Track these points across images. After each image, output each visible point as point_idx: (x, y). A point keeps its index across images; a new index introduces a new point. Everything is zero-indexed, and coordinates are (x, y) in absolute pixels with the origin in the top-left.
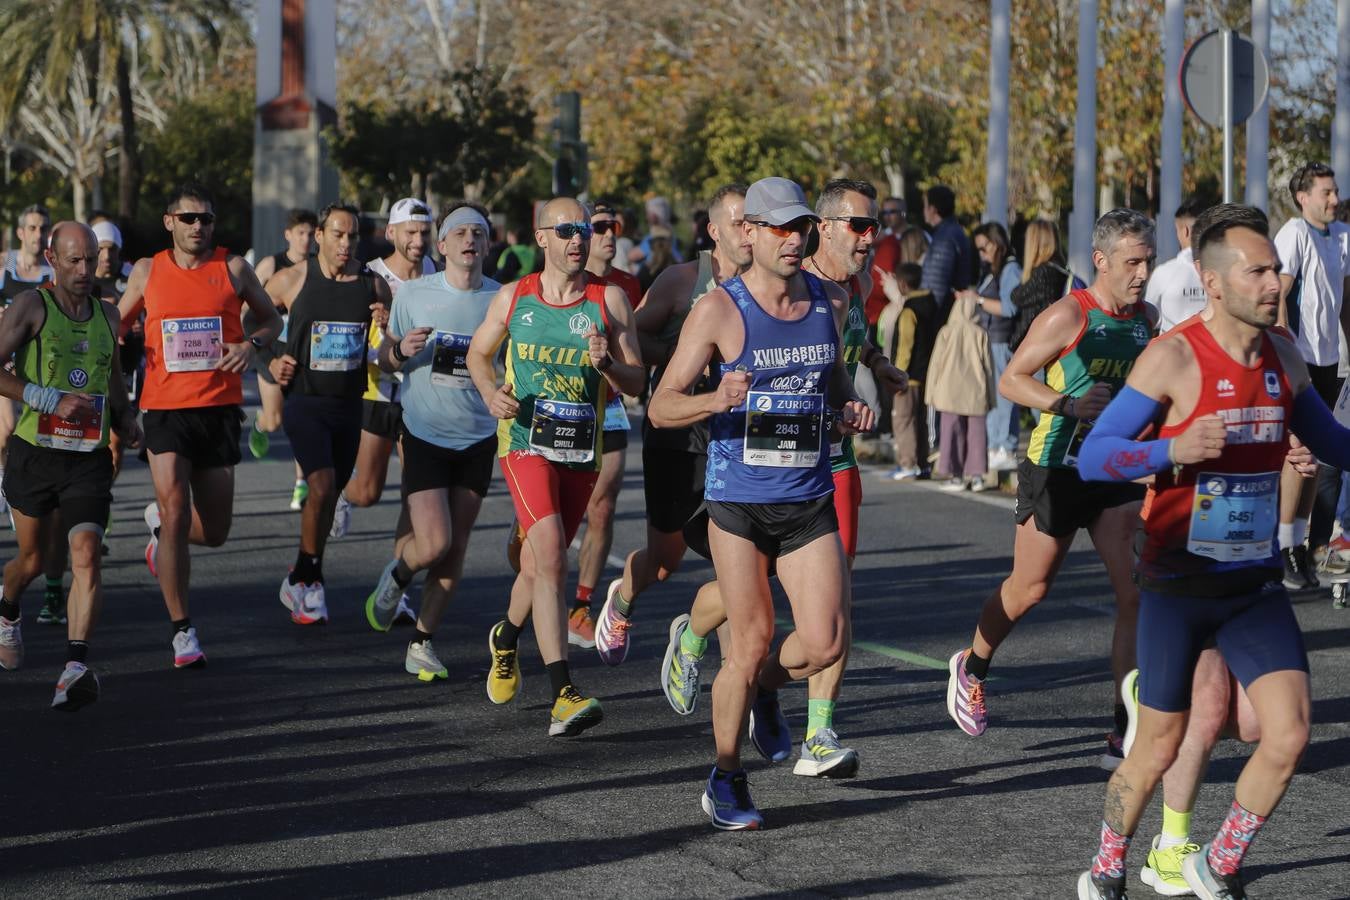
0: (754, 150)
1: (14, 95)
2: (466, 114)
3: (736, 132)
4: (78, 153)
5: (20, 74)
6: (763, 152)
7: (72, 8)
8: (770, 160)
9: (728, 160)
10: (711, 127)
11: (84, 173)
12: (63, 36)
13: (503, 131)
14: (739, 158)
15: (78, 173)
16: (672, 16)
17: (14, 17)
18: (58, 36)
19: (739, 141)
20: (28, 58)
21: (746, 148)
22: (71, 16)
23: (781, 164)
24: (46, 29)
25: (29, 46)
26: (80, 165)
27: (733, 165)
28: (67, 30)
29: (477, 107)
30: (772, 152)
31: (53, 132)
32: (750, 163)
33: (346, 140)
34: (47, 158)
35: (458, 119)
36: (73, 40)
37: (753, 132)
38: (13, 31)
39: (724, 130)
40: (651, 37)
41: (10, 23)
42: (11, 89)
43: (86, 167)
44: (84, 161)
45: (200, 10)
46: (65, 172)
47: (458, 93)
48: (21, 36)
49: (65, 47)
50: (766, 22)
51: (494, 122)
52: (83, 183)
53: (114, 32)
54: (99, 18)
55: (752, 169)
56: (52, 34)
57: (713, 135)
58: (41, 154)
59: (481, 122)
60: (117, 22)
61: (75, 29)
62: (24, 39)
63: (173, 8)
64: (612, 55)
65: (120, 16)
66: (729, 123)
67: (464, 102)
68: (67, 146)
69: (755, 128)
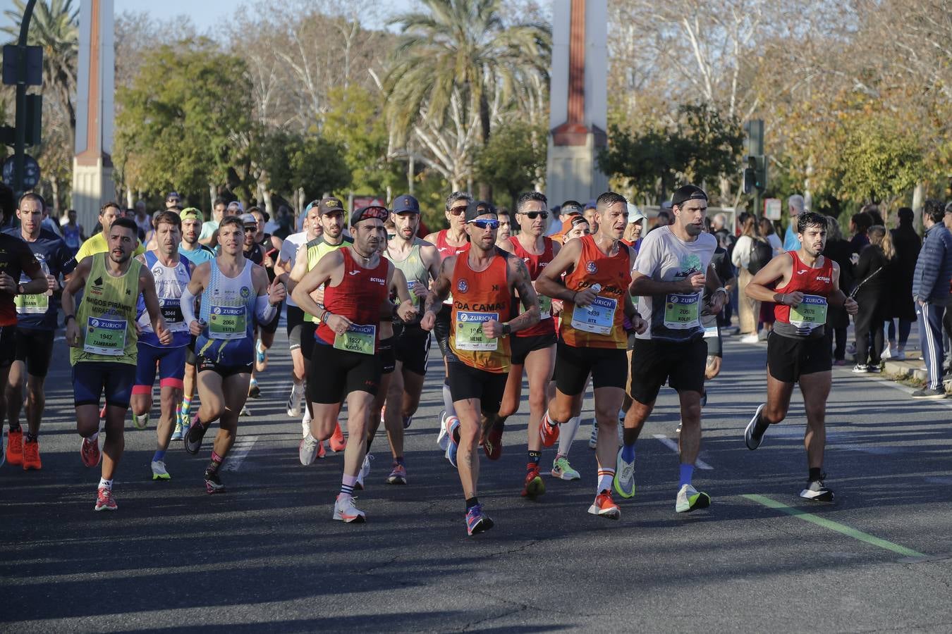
0: (895, 163)
1: (407, 120)
2: (696, 136)
3: (881, 150)
4: (455, 162)
5: (411, 106)
6: (902, 164)
7: (450, 60)
8: (906, 171)
9: (875, 170)
10: (863, 146)
11: (460, 176)
12: (443, 80)
13: (722, 147)
14: (884, 169)
15: (455, 177)
16: (869, 67)
17: (409, 67)
18: (439, 81)
19: (884, 156)
20: (418, 95)
21: (889, 163)
22: (449, 67)
23: (914, 173)
24: (430, 75)
25: (418, 87)
26: (457, 171)
27: (878, 174)
28: (446, 75)
29: (704, 131)
30: (908, 164)
31: (438, 147)
32: (891, 173)
33: (611, 152)
34: (434, 166)
35: (690, 139)
36: (449, 83)
37: (894, 150)
38: (408, 77)
39: (873, 148)
40: (852, 82)
41: (406, 71)
42: (405, 116)
43: (461, 172)
44: (460, 168)
45: (538, 62)
46: (446, 174)
47: (690, 120)
48: (414, 79)
49: (444, 88)
50: (934, 71)
51: (717, 142)
52: (458, 183)
53: (478, 78)
54: (468, 67)
55: (893, 177)
56: (435, 79)
57: (865, 152)
58: (430, 162)
59: (707, 141)
60: (480, 69)
61: (451, 75)
62: (415, 82)
63: (520, 60)
64: (823, 95)
65: (482, 66)
66: (876, 143)
67: (695, 127)
68: (448, 156)
69: (896, 147)
